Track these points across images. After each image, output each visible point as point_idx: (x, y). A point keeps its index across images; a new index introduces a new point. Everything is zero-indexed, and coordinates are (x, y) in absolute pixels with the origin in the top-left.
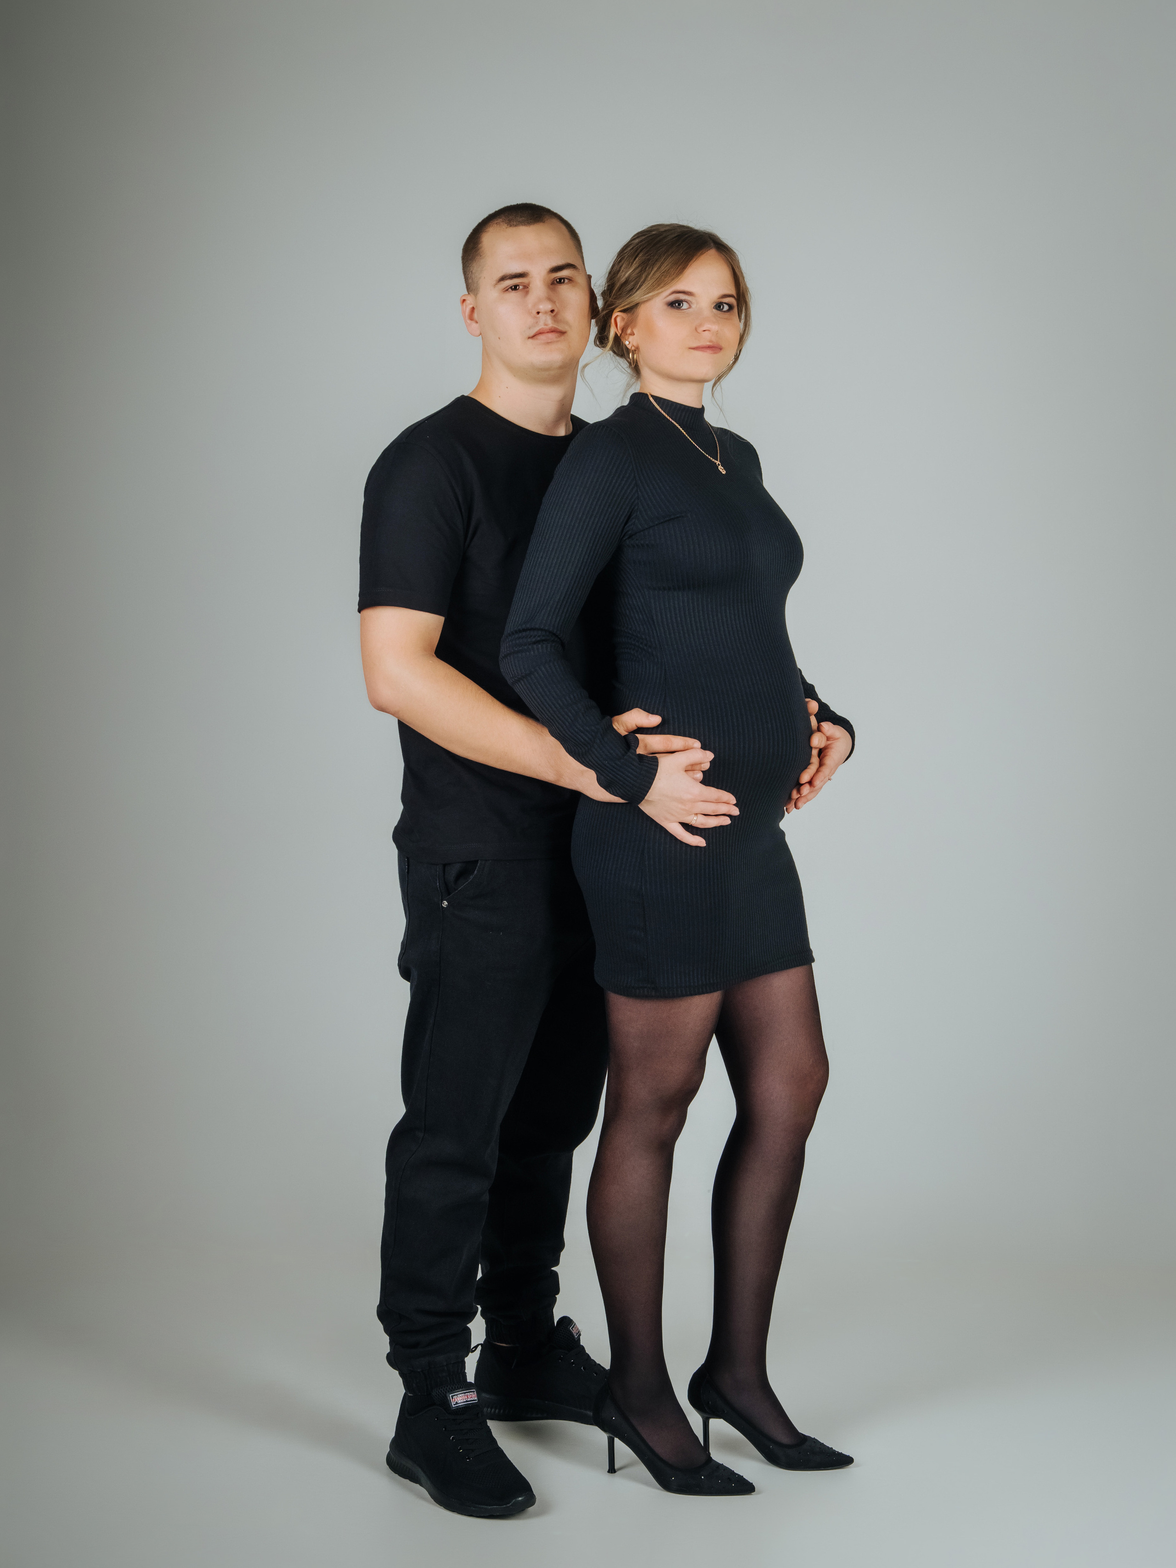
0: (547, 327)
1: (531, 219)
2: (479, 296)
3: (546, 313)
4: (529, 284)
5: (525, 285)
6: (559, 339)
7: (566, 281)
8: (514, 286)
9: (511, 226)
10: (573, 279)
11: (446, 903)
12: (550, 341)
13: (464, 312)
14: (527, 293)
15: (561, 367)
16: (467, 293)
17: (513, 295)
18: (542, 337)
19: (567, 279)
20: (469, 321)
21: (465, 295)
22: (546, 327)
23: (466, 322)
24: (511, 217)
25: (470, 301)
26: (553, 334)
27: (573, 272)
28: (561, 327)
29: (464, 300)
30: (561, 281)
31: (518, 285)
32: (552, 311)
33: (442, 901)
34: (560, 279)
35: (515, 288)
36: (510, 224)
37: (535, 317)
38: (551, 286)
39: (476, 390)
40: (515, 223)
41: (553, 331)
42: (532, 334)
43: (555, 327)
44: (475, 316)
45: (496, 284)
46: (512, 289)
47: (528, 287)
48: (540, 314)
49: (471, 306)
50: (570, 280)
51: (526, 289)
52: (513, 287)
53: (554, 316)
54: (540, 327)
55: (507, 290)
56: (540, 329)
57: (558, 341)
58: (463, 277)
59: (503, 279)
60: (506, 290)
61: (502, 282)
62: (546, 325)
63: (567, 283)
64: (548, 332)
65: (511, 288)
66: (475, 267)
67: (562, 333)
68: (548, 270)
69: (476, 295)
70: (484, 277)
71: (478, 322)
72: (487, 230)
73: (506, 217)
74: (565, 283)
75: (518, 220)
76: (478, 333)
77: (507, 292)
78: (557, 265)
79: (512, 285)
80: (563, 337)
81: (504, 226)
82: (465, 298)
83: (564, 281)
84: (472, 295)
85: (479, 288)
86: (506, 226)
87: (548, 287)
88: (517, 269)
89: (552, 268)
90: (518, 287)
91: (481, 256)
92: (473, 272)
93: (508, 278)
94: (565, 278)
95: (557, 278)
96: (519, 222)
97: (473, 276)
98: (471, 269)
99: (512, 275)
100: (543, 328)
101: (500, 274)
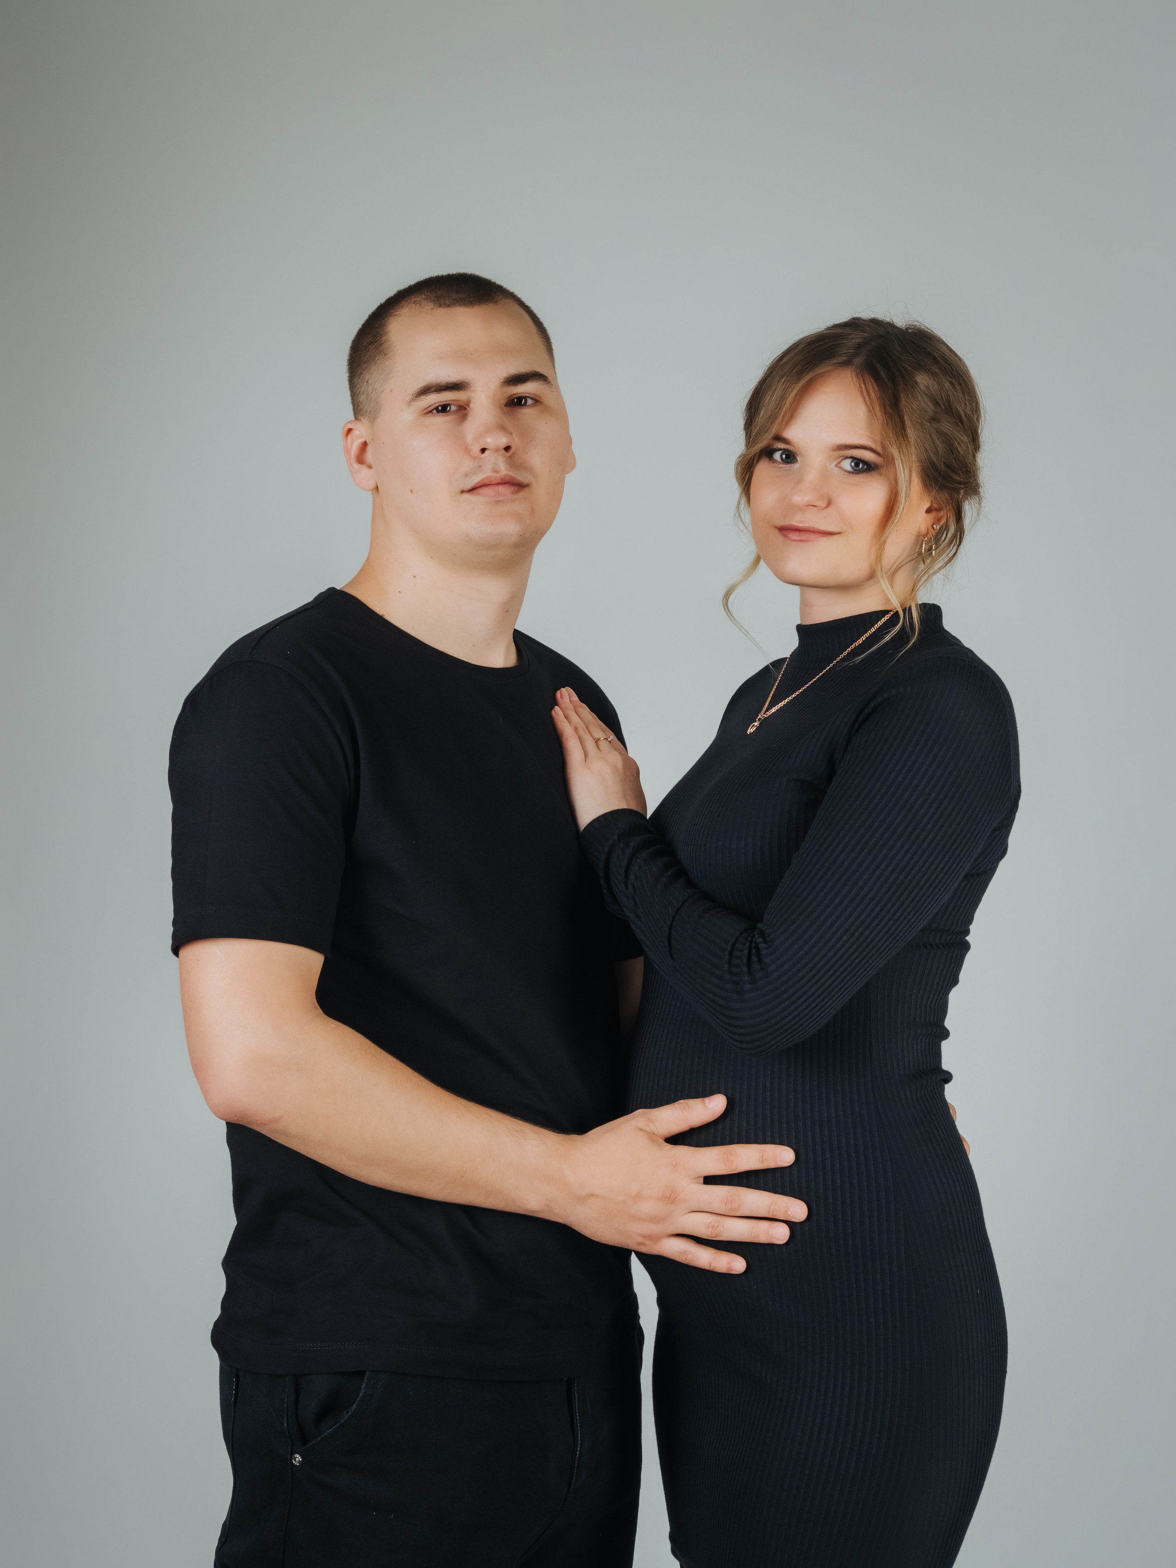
0: (498, 477)
1: (474, 297)
2: (379, 420)
3: (497, 450)
4: (468, 403)
5: (461, 403)
6: (515, 496)
7: (530, 402)
8: (442, 405)
9: (440, 306)
10: (542, 401)
12: (500, 499)
13: (348, 451)
14: (464, 417)
15: (515, 545)
16: (353, 419)
17: (440, 420)
18: (486, 491)
19: (532, 398)
20: (356, 466)
21: (350, 422)
22: (495, 474)
23: (350, 465)
24: (441, 293)
25: (361, 431)
26: (507, 486)
27: (541, 387)
28: (520, 477)
29: (350, 430)
30: (519, 401)
31: (449, 405)
32: (507, 449)
34: (520, 398)
35: (443, 409)
37: (477, 458)
38: (505, 409)
39: (357, 580)
41: (506, 482)
42: (469, 486)
43: (511, 477)
44: (369, 456)
45: (413, 400)
46: (438, 411)
47: (466, 409)
48: (487, 452)
49: (362, 440)
50: (537, 401)
51: (463, 412)
52: (440, 408)
53: (510, 457)
54: (485, 475)
55: (431, 412)
56: (484, 479)
57: (514, 500)
58: (348, 393)
59: (426, 390)
60: (429, 412)
61: (423, 397)
62: (497, 472)
63: (532, 406)
64: (498, 484)
65: (437, 408)
66: (373, 377)
67: (519, 486)
68: (502, 380)
69: (374, 419)
70: (391, 391)
71: (374, 467)
72: (397, 313)
73: (431, 292)
74: (527, 404)
75: (454, 297)
76: (372, 485)
77: (430, 414)
78: (516, 373)
79: (437, 405)
80: (522, 494)
81: (428, 306)
82: (350, 426)
83: (526, 402)
84: (365, 421)
85: (380, 408)
86: (432, 307)
87: (501, 409)
88: (449, 376)
89: (509, 377)
90: (448, 409)
91: (385, 355)
92: (370, 382)
93: (434, 391)
94: (529, 397)
95: (515, 396)
96: (454, 299)
97: (370, 388)
98: (367, 377)
99: (440, 386)
100: (491, 475)
101: (420, 384)
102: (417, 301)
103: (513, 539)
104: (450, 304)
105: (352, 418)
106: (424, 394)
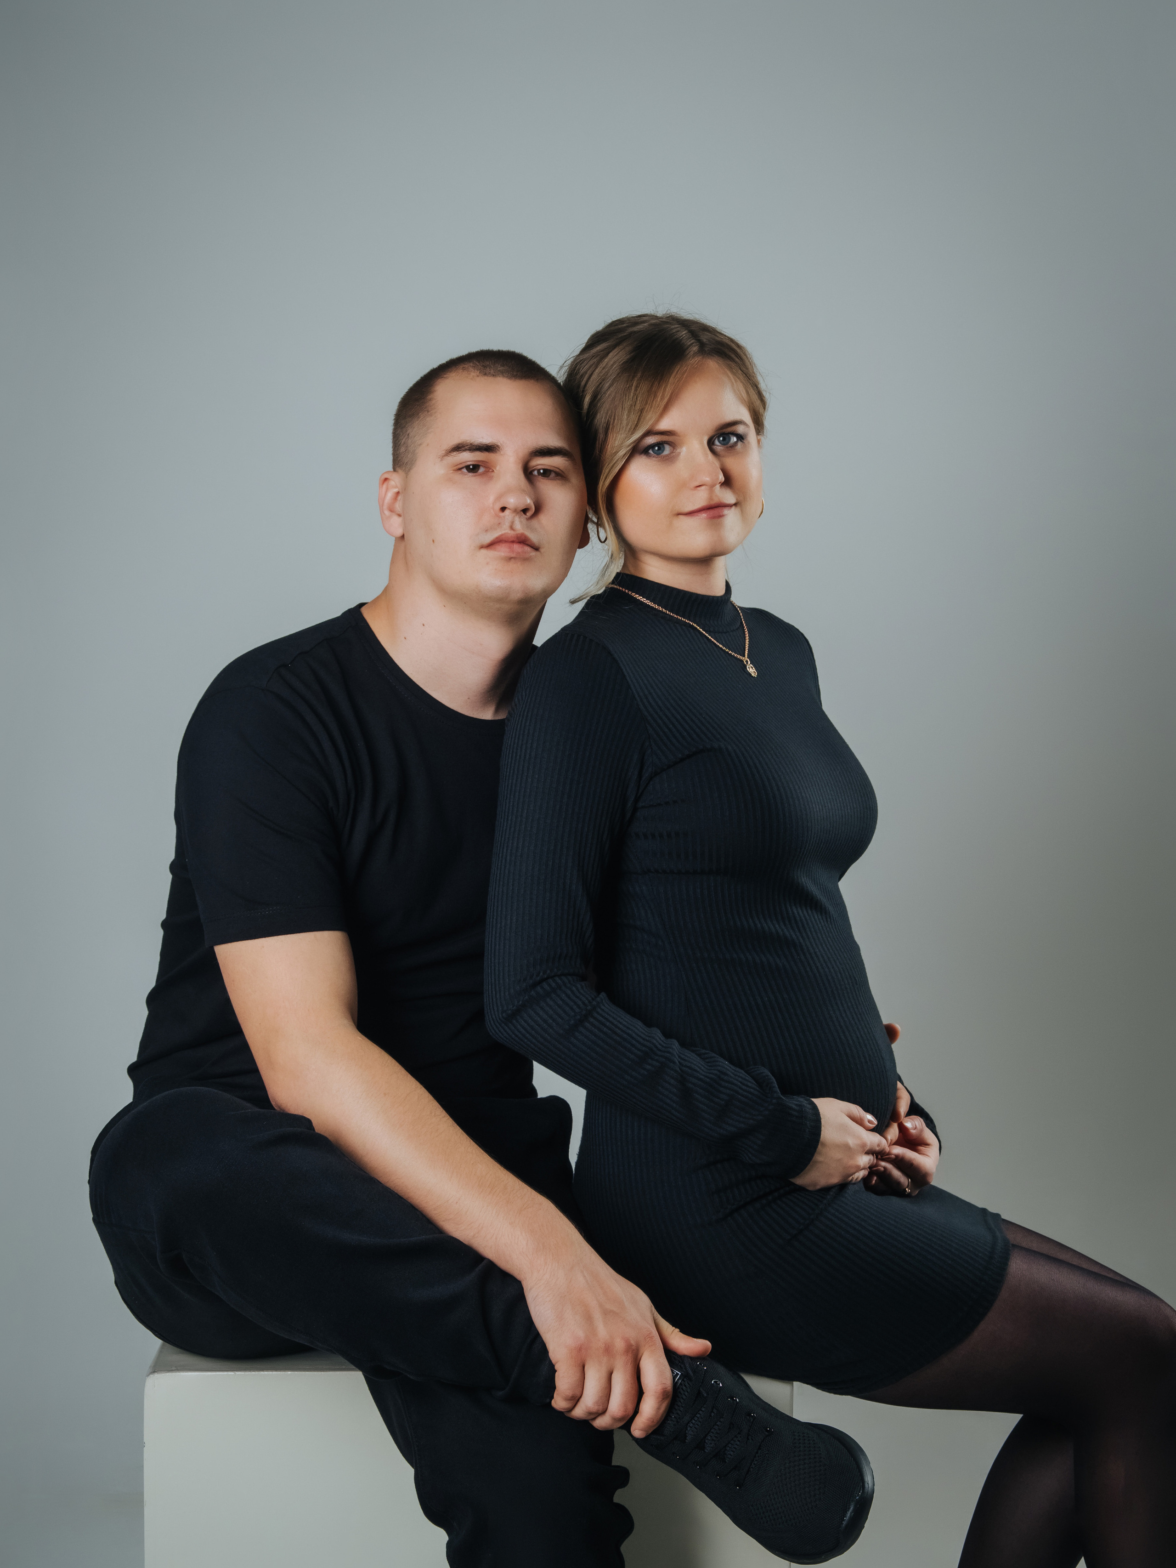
0: (514, 535)
1: (518, 371)
2: (412, 472)
3: (515, 511)
4: (494, 464)
5: (490, 464)
6: (527, 556)
7: (553, 474)
8: (472, 463)
9: (485, 374)
10: (564, 474)
12: (512, 556)
13: (381, 499)
14: (490, 478)
16: (392, 470)
17: (469, 479)
18: (503, 549)
19: (557, 471)
20: (387, 513)
21: (389, 472)
22: (512, 533)
23: (381, 512)
24: (488, 363)
25: (396, 480)
26: (520, 546)
27: (566, 463)
28: (533, 537)
29: (386, 479)
30: (545, 472)
31: (480, 463)
32: (526, 511)
34: (546, 470)
35: (473, 468)
37: (496, 515)
40: (492, 371)
41: (521, 541)
42: (487, 541)
43: (524, 536)
45: (444, 457)
46: (469, 470)
47: (493, 469)
48: (507, 512)
49: (396, 490)
50: (560, 474)
51: (490, 471)
52: (471, 467)
53: (528, 520)
54: (503, 532)
55: (460, 469)
56: (502, 535)
57: (525, 559)
58: (391, 445)
59: (459, 448)
61: (455, 454)
62: (513, 530)
63: (555, 478)
64: (513, 542)
65: (467, 467)
66: (415, 430)
67: (535, 548)
68: (531, 450)
69: (410, 470)
70: (428, 445)
72: (445, 376)
73: (479, 362)
74: (551, 476)
75: (498, 369)
76: (399, 532)
77: (460, 472)
79: (469, 463)
81: (474, 373)
82: (386, 476)
83: (550, 473)
84: (400, 472)
85: (416, 460)
86: (478, 374)
87: (525, 476)
89: (538, 448)
90: (478, 469)
91: (428, 412)
92: (410, 436)
93: (466, 450)
94: (555, 470)
95: (538, 467)
96: (499, 371)
97: (410, 441)
98: (409, 431)
99: (474, 446)
100: (508, 533)
101: (455, 441)
102: (466, 369)
103: (518, 595)
104: (494, 374)
105: (390, 467)
106: (458, 451)
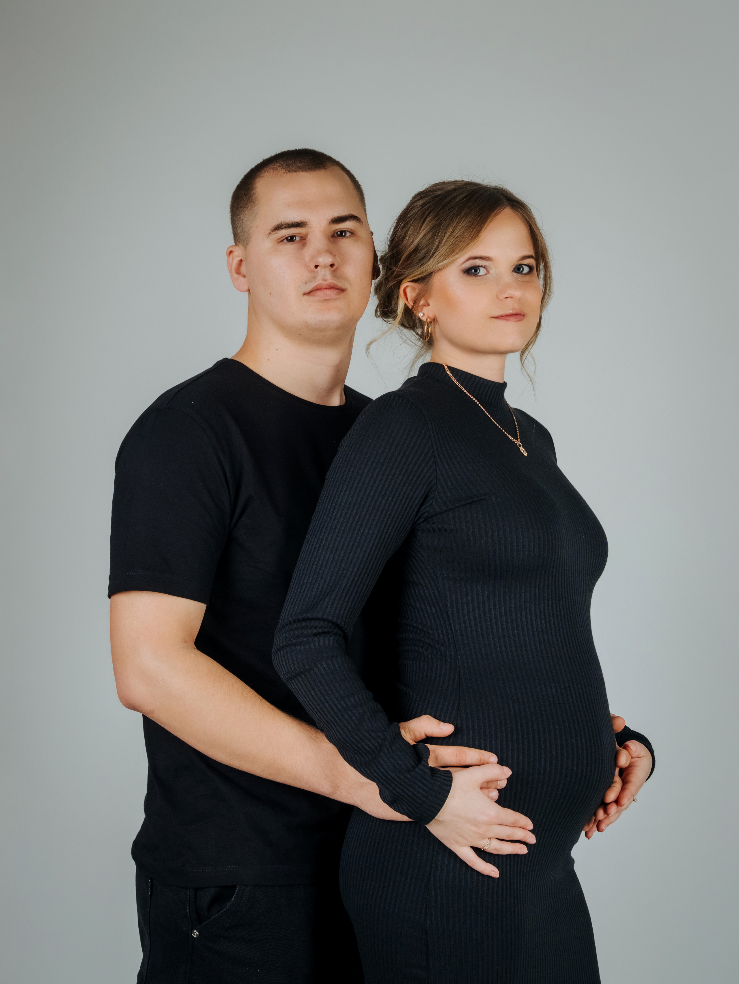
0: (326, 283)
1: (312, 165)
3: (325, 267)
4: (306, 235)
5: (303, 236)
6: (337, 297)
7: (348, 234)
8: (290, 237)
9: (289, 171)
10: (356, 233)
11: (196, 933)
12: (327, 298)
13: (230, 266)
14: (304, 245)
15: (338, 328)
16: (234, 244)
17: (289, 247)
18: (320, 293)
19: (349, 232)
20: (235, 275)
21: (232, 246)
22: (324, 282)
23: (231, 275)
24: (290, 162)
25: (239, 252)
26: (331, 290)
27: (356, 224)
28: (340, 284)
29: (231, 252)
30: (341, 234)
31: (295, 236)
32: (332, 265)
33: (192, 930)
34: (342, 232)
35: (291, 239)
36: (289, 169)
37: (312, 272)
38: (331, 239)
39: (242, 351)
41: (332, 287)
42: (309, 289)
43: (334, 284)
44: (243, 269)
45: (270, 233)
46: (288, 240)
47: (305, 239)
48: (319, 268)
49: (239, 259)
50: (353, 233)
51: (303, 241)
53: (334, 271)
54: (318, 283)
55: (282, 241)
56: (317, 285)
57: (336, 299)
58: (231, 227)
59: (278, 227)
61: (277, 231)
62: (325, 280)
63: (349, 237)
64: (326, 288)
65: (287, 238)
66: (246, 216)
67: (342, 290)
68: (329, 221)
69: (247, 245)
70: (257, 227)
71: (246, 276)
72: (262, 175)
73: (283, 162)
74: (346, 236)
75: (298, 166)
76: (246, 288)
77: (282, 243)
78: (339, 216)
79: (287, 236)
80: (342, 295)
81: (281, 171)
82: (231, 249)
83: (346, 234)
84: (241, 246)
85: (250, 238)
86: (284, 172)
87: (329, 239)
88: (294, 218)
89: (334, 219)
90: (294, 239)
91: (254, 203)
92: (244, 220)
93: (284, 228)
94: (347, 231)
95: (338, 231)
97: (244, 224)
98: (242, 217)
99: (289, 224)
100: (321, 283)
101: (276, 223)
102: (274, 168)
103: (336, 324)
104: (295, 170)
106: (278, 229)
